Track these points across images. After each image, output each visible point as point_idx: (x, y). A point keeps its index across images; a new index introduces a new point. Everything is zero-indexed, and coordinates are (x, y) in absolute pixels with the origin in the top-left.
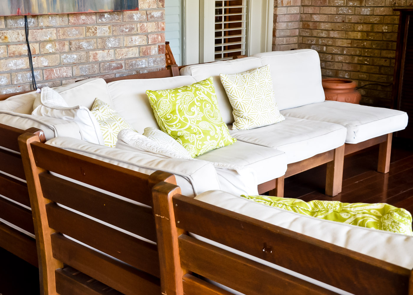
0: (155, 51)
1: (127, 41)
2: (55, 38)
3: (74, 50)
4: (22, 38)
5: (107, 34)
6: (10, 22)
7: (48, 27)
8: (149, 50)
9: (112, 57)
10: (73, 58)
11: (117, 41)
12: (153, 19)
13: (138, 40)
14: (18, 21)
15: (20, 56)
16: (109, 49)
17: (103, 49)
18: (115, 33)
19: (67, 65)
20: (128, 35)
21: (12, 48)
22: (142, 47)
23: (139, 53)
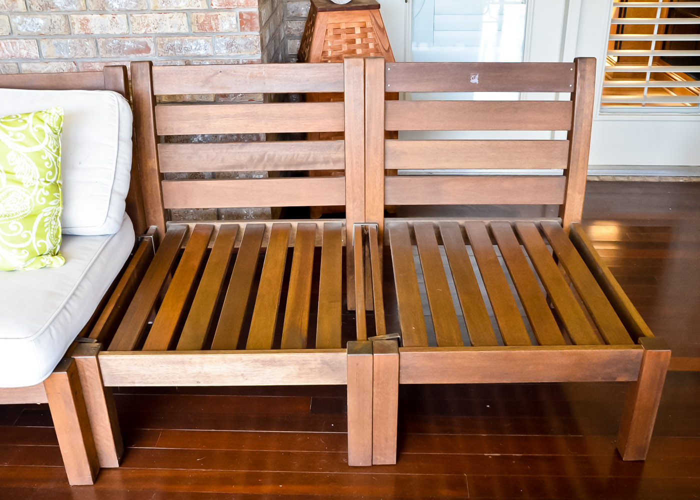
0: (231, 25)
3: (38, 10)
8: (214, 20)
9: (124, 29)
10: (38, 24)
16: (115, 13)
17: (102, 11)
19: (28, 36)
22: (195, 14)
23: (190, 25)
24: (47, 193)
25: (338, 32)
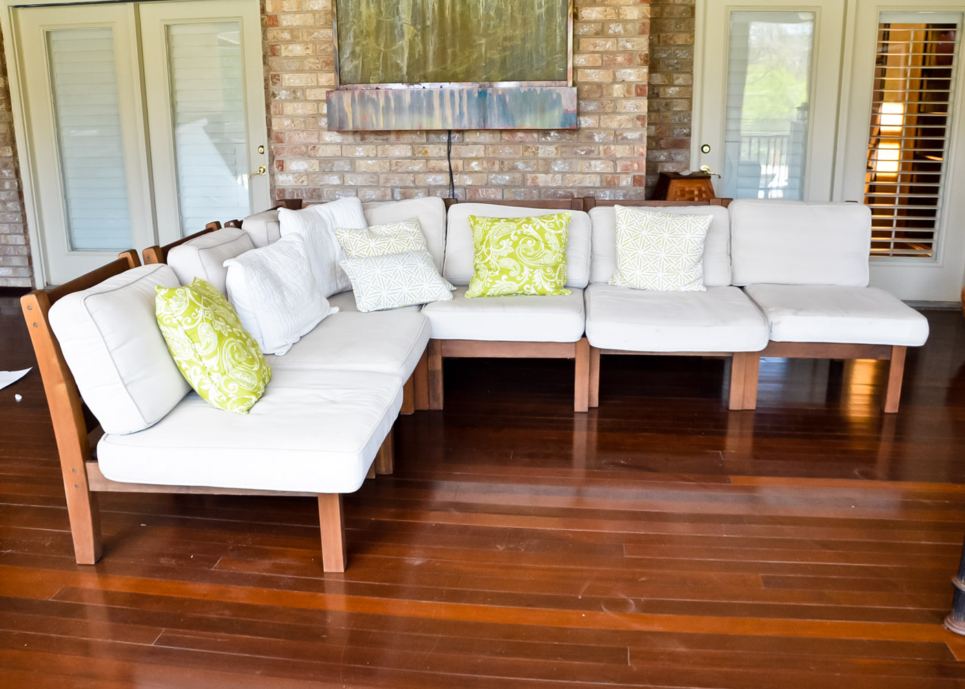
0: (628, 182)
1: (581, 165)
2: (483, 156)
3: (507, 170)
4: (444, 153)
5: (553, 155)
6: (432, 136)
7: (475, 144)
8: (617, 179)
9: (559, 183)
10: (505, 179)
11: (567, 164)
12: (626, 141)
13: (599, 166)
14: (441, 136)
15: (441, 171)
16: (555, 173)
17: (547, 172)
18: (564, 155)
19: (497, 186)
20: (584, 159)
21: (433, 163)
22: (605, 176)
23: (601, 182)
24: (562, 256)
25: (684, 193)
